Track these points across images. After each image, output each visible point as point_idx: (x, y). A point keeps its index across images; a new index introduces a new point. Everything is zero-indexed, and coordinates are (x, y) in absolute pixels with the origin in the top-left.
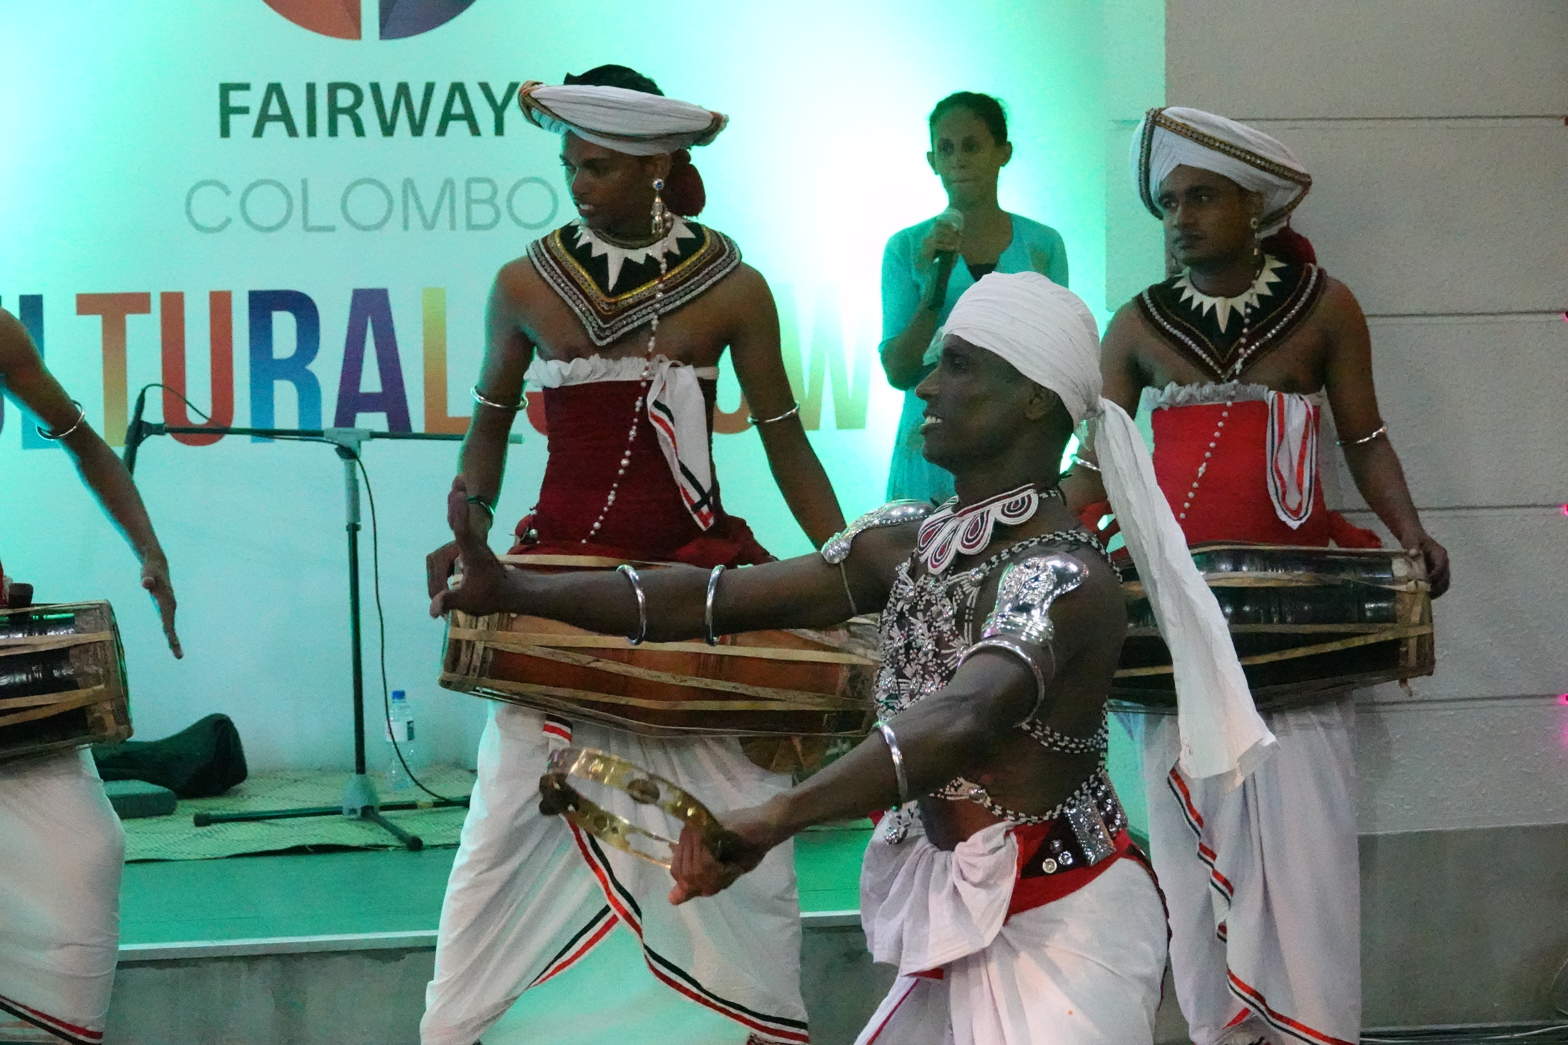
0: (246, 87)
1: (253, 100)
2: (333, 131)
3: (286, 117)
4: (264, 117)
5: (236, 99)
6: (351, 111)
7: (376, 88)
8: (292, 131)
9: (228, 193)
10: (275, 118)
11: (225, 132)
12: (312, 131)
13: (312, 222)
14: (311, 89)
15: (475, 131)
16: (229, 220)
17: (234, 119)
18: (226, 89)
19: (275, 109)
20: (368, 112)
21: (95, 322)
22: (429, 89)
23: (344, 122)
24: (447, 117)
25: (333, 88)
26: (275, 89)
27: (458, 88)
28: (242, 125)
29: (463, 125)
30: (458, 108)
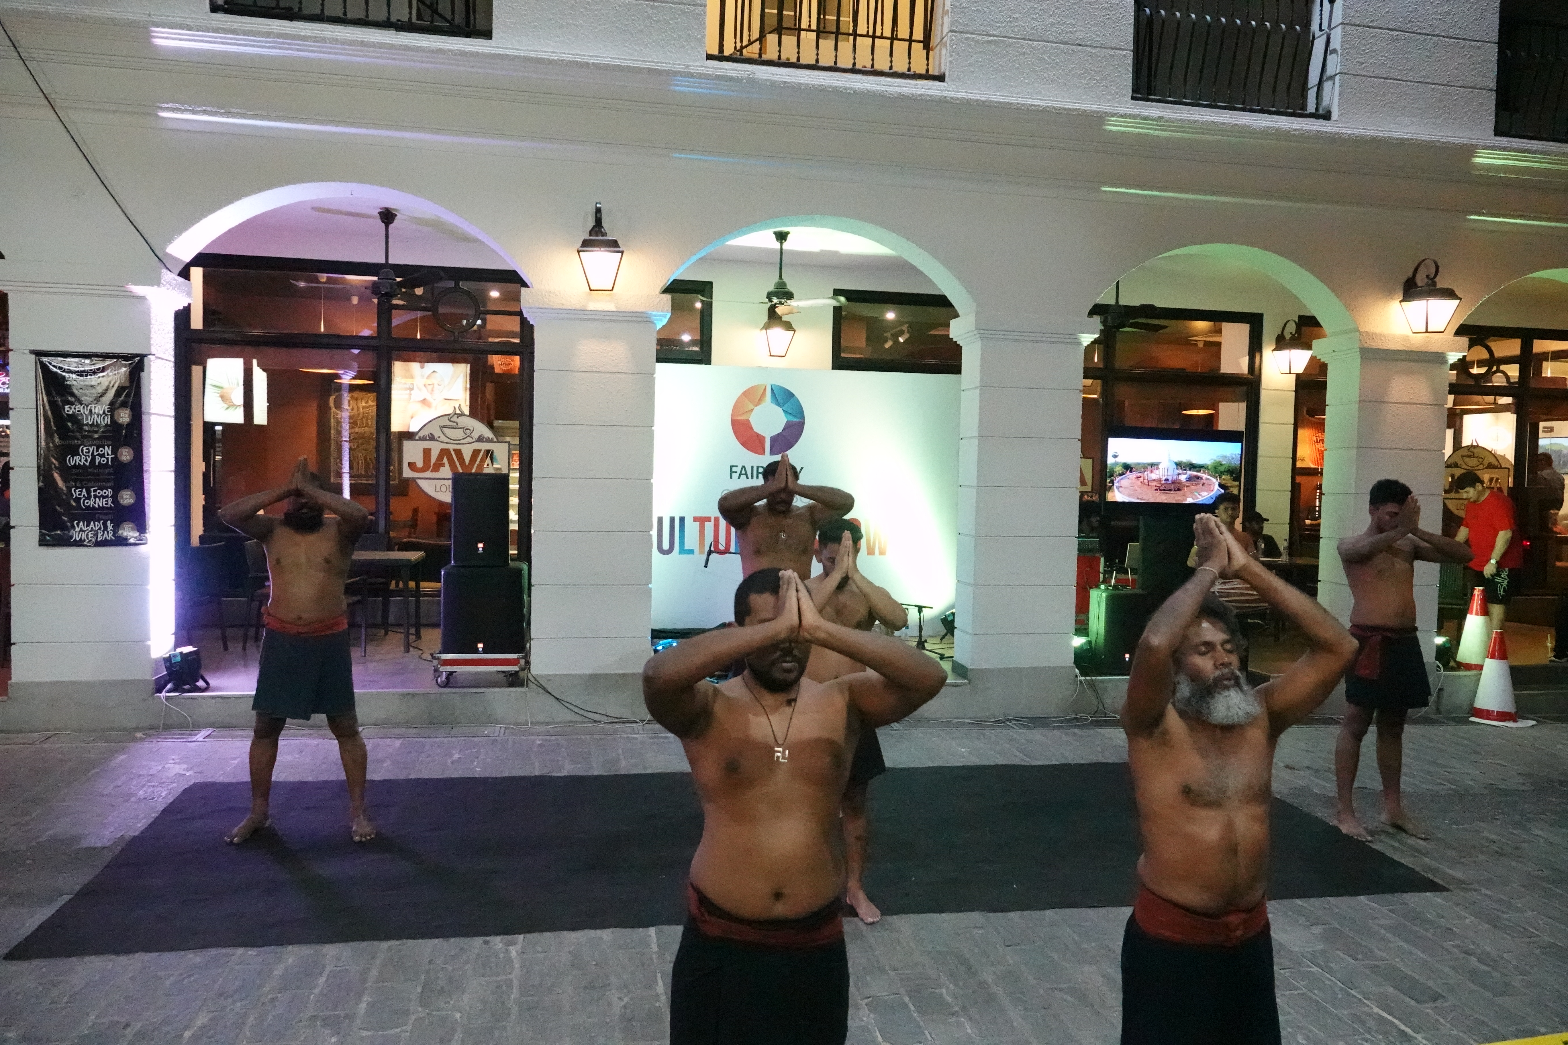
0: (737, 466)
1: (738, 470)
2: (757, 478)
3: (746, 474)
4: (741, 474)
5: (734, 469)
8: (748, 478)
10: (743, 474)
11: (731, 477)
12: (752, 477)
14: (752, 467)
17: (733, 474)
18: (732, 467)
19: (743, 472)
21: (698, 523)
25: (758, 467)
26: (743, 467)
28: (735, 476)
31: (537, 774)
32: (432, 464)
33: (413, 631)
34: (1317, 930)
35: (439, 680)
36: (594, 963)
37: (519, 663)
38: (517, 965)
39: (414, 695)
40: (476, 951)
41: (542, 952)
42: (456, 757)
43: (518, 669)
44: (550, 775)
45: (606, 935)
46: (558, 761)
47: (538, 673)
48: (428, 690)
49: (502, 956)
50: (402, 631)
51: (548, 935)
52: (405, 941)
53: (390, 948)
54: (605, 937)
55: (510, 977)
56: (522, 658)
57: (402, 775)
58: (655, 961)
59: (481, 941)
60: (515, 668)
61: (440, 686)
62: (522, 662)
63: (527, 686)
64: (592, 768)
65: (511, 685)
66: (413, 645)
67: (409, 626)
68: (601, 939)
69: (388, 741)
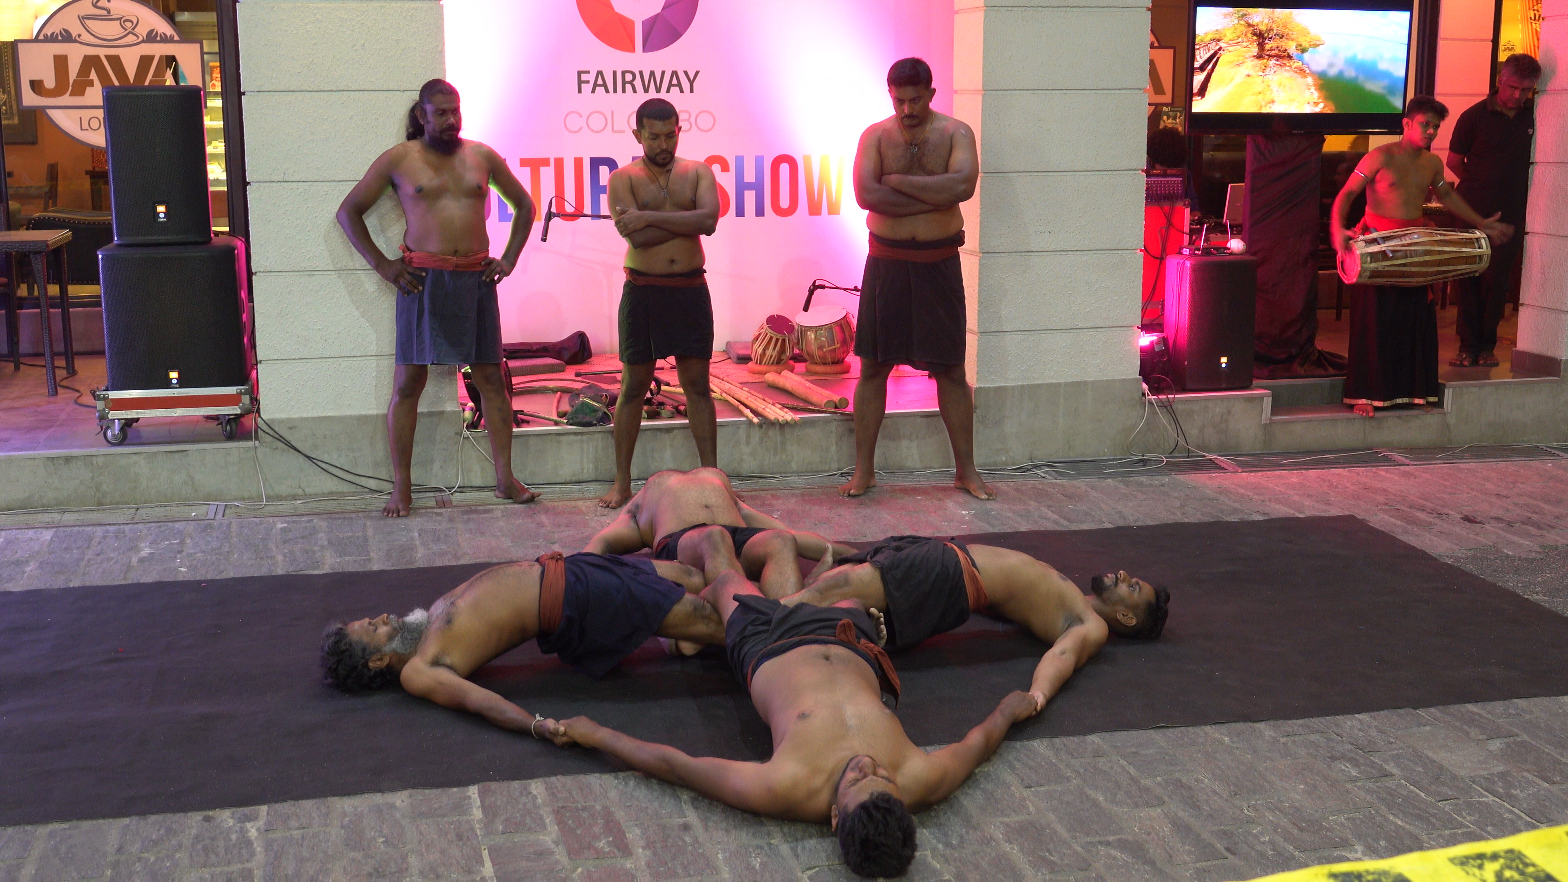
0: (588, 72)
1: (591, 77)
2: (624, 91)
3: (604, 85)
4: (596, 85)
5: (584, 77)
6: (631, 83)
7: (641, 73)
8: (607, 91)
9: (581, 116)
10: (600, 85)
11: (580, 91)
12: (615, 91)
13: (615, 129)
14: (615, 73)
15: (682, 91)
16: (581, 128)
17: (583, 86)
19: (600, 81)
20: (638, 83)
21: (528, 169)
22: (663, 73)
23: (628, 87)
24: (670, 85)
25: (624, 73)
26: (600, 73)
27: (675, 73)
28: (586, 88)
29: (677, 88)
30: (675, 81)
31: (280, 572)
32: (71, 82)
33: (61, 362)
34: (1496, 745)
35: (109, 433)
36: (382, 840)
37: (240, 401)
38: (258, 848)
39: (68, 460)
40: (194, 831)
41: (298, 828)
42: (146, 552)
43: (239, 412)
44: (301, 573)
45: (401, 799)
46: (314, 552)
47: (272, 417)
48: (93, 451)
49: (234, 837)
50: (43, 363)
51: (308, 804)
52: (75, 823)
53: (51, 835)
54: (398, 803)
55: (248, 865)
56: (246, 393)
57: (58, 582)
58: (478, 832)
59: (201, 818)
60: (236, 410)
61: (113, 445)
62: (246, 399)
63: (257, 438)
64: (370, 560)
65: (230, 437)
66: (64, 383)
67: (54, 355)
68: (393, 806)
69: (31, 533)
